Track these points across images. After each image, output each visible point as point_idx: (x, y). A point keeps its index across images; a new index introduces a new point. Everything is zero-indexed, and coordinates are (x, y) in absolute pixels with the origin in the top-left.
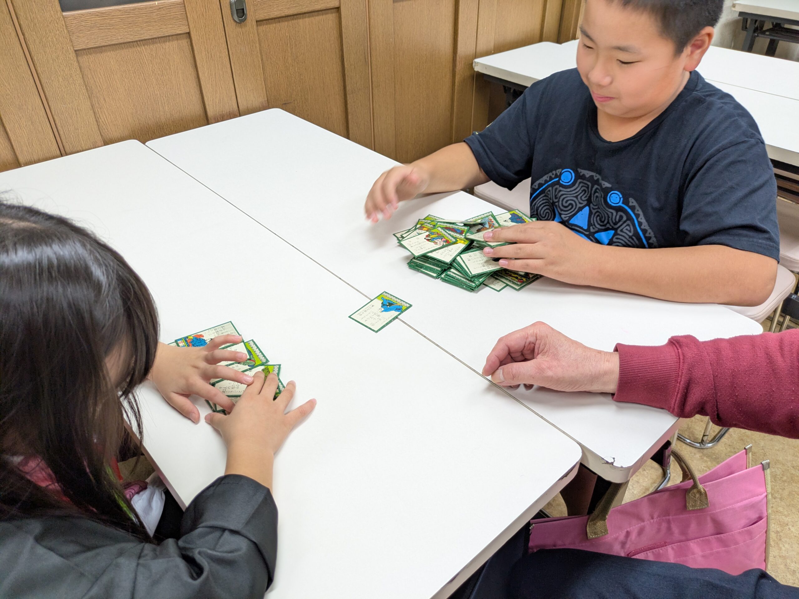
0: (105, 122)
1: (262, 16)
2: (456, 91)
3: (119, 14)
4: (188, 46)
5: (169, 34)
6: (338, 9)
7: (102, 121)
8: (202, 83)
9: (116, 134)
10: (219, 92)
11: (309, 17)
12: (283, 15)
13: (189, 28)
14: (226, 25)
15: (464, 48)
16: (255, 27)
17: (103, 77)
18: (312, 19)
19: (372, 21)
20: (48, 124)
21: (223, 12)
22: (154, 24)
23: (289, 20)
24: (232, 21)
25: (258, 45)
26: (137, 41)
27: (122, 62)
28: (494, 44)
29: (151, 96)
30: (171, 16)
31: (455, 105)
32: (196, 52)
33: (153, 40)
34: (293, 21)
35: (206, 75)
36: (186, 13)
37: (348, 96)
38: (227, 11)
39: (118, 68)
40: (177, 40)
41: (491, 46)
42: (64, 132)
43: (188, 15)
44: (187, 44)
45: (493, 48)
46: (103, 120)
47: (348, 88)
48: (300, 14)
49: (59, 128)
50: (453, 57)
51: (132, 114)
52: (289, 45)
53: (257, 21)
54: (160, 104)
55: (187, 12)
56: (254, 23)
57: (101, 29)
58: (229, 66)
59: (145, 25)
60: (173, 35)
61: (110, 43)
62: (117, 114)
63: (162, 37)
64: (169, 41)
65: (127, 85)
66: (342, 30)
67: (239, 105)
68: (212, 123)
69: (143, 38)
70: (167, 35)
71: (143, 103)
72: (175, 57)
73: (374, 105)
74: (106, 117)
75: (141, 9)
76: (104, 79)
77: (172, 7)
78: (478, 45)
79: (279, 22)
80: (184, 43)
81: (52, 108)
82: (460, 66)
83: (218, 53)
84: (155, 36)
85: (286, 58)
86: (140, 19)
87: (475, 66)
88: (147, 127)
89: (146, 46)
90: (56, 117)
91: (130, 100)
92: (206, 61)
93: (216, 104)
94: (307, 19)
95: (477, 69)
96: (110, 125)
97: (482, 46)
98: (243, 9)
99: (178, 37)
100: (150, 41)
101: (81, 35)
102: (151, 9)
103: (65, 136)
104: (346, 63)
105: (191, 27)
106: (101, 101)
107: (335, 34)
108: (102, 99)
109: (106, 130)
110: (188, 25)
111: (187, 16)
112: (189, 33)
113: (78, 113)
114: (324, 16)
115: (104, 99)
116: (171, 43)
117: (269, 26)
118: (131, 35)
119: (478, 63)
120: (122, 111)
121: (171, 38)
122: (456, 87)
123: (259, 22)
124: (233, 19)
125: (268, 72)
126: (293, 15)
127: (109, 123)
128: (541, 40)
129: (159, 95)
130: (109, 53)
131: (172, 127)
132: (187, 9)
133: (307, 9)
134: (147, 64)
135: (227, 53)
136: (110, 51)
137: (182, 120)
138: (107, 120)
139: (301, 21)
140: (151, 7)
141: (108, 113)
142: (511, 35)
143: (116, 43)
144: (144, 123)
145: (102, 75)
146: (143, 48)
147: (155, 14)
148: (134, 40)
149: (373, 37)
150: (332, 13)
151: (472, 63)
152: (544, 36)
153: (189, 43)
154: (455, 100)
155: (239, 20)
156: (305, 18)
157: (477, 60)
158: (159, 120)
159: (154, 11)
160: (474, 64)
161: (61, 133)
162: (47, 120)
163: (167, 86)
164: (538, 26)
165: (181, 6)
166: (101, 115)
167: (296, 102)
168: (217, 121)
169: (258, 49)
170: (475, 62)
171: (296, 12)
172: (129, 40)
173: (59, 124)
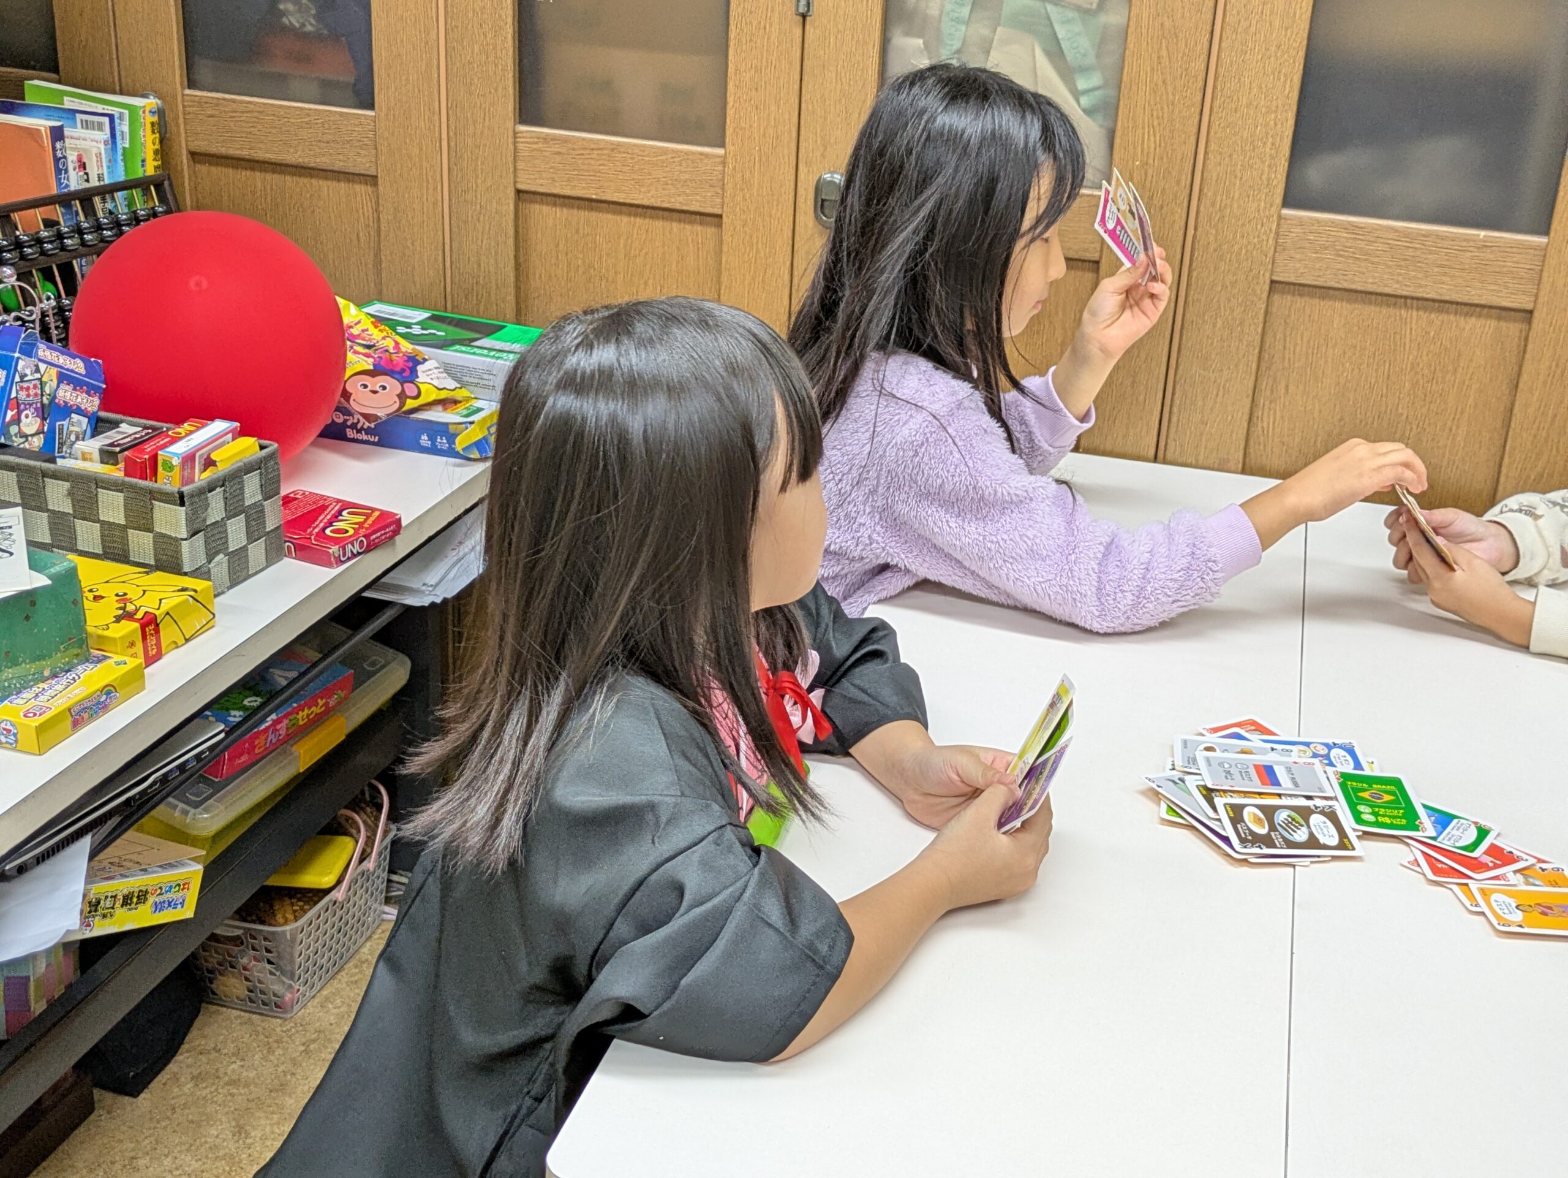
0: (1268, 430)
3: (1390, 237)
4: (1517, 339)
7: (1263, 427)
8: (1514, 424)
13: (1535, 302)
17: (1305, 346)
20: (1160, 393)
22: (1456, 274)
26: (1406, 297)
27: (1356, 328)
30: (1504, 266)
32: (1529, 357)
33: (1441, 306)
36: (1542, 271)
39: (1343, 336)
40: (1499, 318)
43: (1545, 275)
44: (1517, 334)
46: (1265, 425)
49: (1175, 409)
55: (1546, 270)
57: (1341, 256)
59: (1436, 270)
60: (1491, 307)
61: (1345, 285)
63: (1466, 304)
64: (1481, 316)
65: (1345, 375)
69: (1420, 295)
70: (1478, 302)
72: (1478, 354)
74: (1274, 422)
75: (1443, 238)
76: (1304, 349)
77: (1515, 250)
80: (1509, 330)
81: (1180, 370)
84: (1447, 298)
86: (1431, 256)
89: (1421, 313)
90: (1178, 387)
92: (1545, 383)
96: (1273, 440)
99: (1504, 313)
100: (1436, 304)
101: (1298, 256)
102: (1464, 244)
105: (1541, 300)
106: (1279, 389)
108: (1283, 384)
109: (1262, 447)
110: (1537, 294)
111: (1541, 277)
112: (1530, 313)
113: (1221, 394)
115: (1287, 386)
116: (1482, 321)
118: (1398, 282)
121: (1486, 310)
127: (1273, 434)
130: (1337, 304)
132: (1548, 264)
136: (1342, 300)
138: (1274, 429)
140: (1465, 240)
141: (1282, 417)
143: (1359, 288)
145: (1305, 339)
146: (1414, 312)
147: (1468, 255)
148: (1399, 292)
153: (1522, 335)
159: (1470, 250)
162: (1162, 386)
163: (1432, 406)
165: (1538, 252)
172: (1387, 290)
173: (1177, 402)
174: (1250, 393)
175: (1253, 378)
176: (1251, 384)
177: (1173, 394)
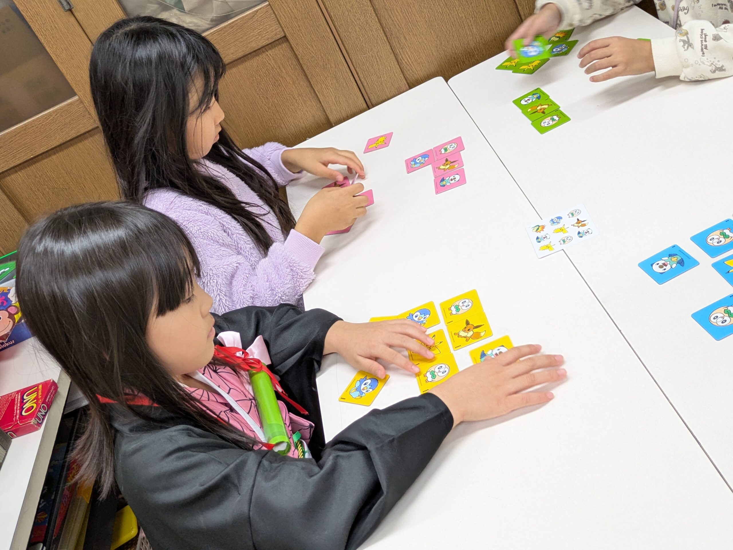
0: (409, 62)
7: (406, 62)
9: (420, 73)
17: (401, 14)
20: (352, 78)
29: (455, 20)
42: (367, 83)
46: (406, 60)
49: (363, 80)
51: (436, 47)
54: (466, 27)
62: (420, 51)
65: (427, 16)
71: (447, 32)
74: (409, 57)
81: (353, 61)
88: (454, 58)
90: (357, 69)
91: (432, 32)
96: (414, 65)
103: (369, 87)
106: (402, 41)
108: (402, 38)
113: (378, 60)
115: (405, 38)
120: (425, 47)
127: (412, 62)
129: (464, 17)
131: (484, 51)
137: (495, 40)
138: (411, 60)
141: (411, 52)
144: (451, 54)
145: (399, 11)
158: (467, 47)
161: (365, 84)
162: (350, 74)
166: (403, 56)
173: (361, 76)
174: (391, 50)
175: (387, 43)
176: (389, 47)
177: (357, 74)
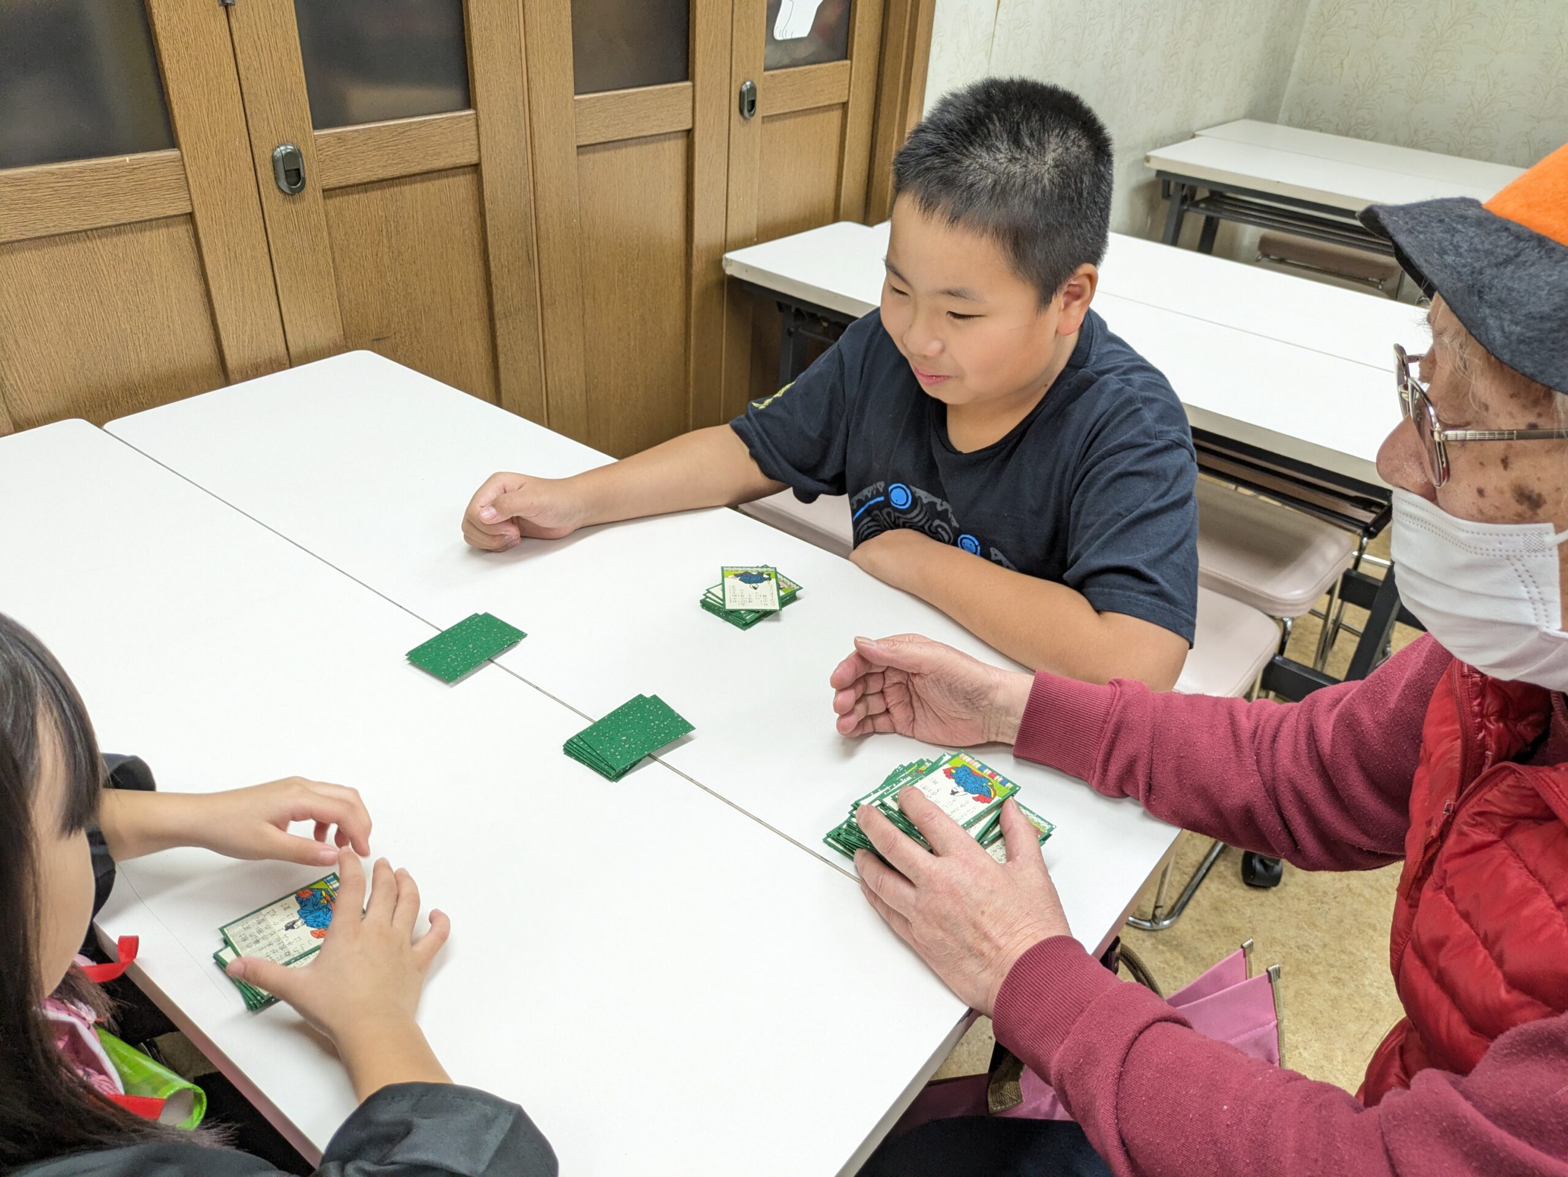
0: (17, 386)
1: (333, 182)
2: (693, 309)
3: (50, 180)
4: (189, 237)
5: (152, 217)
6: (476, 168)
8: (216, 306)
9: (38, 410)
10: (249, 322)
11: (422, 181)
12: (374, 178)
13: (192, 204)
14: (264, 199)
15: (706, 233)
16: (320, 200)
17: (15, 299)
18: (429, 184)
19: (540, 188)
21: (259, 175)
22: (122, 198)
23: (384, 188)
24: (277, 191)
25: (325, 234)
26: (85, 231)
27: (54, 271)
28: (758, 228)
29: (112, 333)
30: (155, 182)
31: (692, 333)
32: (205, 250)
33: (119, 229)
34: (392, 189)
35: (225, 291)
36: (186, 178)
37: (498, 323)
38: (266, 172)
39: (47, 281)
40: (167, 226)
41: (753, 229)
43: (191, 180)
44: (186, 234)
45: (755, 232)
46: (13, 382)
47: (498, 308)
48: (405, 177)
50: (687, 249)
51: (74, 370)
52: (384, 233)
53: (324, 191)
54: (130, 347)
55: (189, 176)
56: (319, 195)
57: (14, 209)
58: (270, 274)
59: (104, 199)
60: (158, 219)
61: (31, 235)
62: (42, 370)
63: (137, 222)
64: (151, 229)
65: (64, 313)
66: (484, 205)
67: (289, 344)
68: (236, 382)
69: (100, 225)
70: (148, 218)
72: (163, 259)
73: (547, 337)
74: (19, 376)
75: (96, 170)
76: (16, 303)
77: (159, 166)
78: (729, 228)
79: (366, 191)
80: (182, 232)
82: (699, 266)
83: (249, 251)
84: (123, 221)
85: (380, 255)
86: (95, 189)
87: (726, 265)
88: (103, 393)
89: (104, 240)
91: (70, 342)
92: (226, 266)
93: (243, 345)
94: (418, 186)
95: (729, 271)
96: (26, 392)
97: (736, 230)
98: (298, 170)
99: (169, 221)
100: (114, 229)
102: (116, 171)
104: (492, 264)
105: (195, 203)
106: (10, 346)
107: (469, 211)
108: (12, 341)
109: (19, 402)
110: (191, 199)
111: (188, 183)
112: (191, 216)
114: (451, 180)
115: (16, 341)
116: (155, 233)
117: (346, 198)
118: (75, 219)
119: (731, 260)
120: (53, 365)
121: (154, 222)
122: (693, 302)
123: (329, 192)
124: (279, 188)
125: (344, 282)
126: (393, 179)
127: (24, 387)
128: (836, 218)
129: (129, 330)
130: (27, 254)
131: (155, 391)
132: (188, 171)
133: (419, 167)
134: (106, 273)
135: (266, 250)
136: (30, 249)
137: (174, 376)
138: (23, 384)
139: (407, 188)
140: (116, 168)
141: (24, 369)
142: (785, 208)
143: (44, 234)
144: (98, 385)
145: (12, 295)
146: (98, 242)
147: (124, 180)
148: (81, 228)
149: (541, 216)
150: (464, 174)
151: (721, 260)
152: (842, 211)
153: (191, 233)
154: (693, 324)
155: (291, 189)
156: (415, 182)
157: (729, 255)
158: (128, 379)
159: (124, 174)
160: (724, 263)
163: (146, 313)
164: (831, 194)
165: (177, 164)
166: (8, 373)
167: (398, 336)
168: (246, 377)
169: (327, 242)
170: (726, 259)
171: (397, 174)
172: (69, 229)
